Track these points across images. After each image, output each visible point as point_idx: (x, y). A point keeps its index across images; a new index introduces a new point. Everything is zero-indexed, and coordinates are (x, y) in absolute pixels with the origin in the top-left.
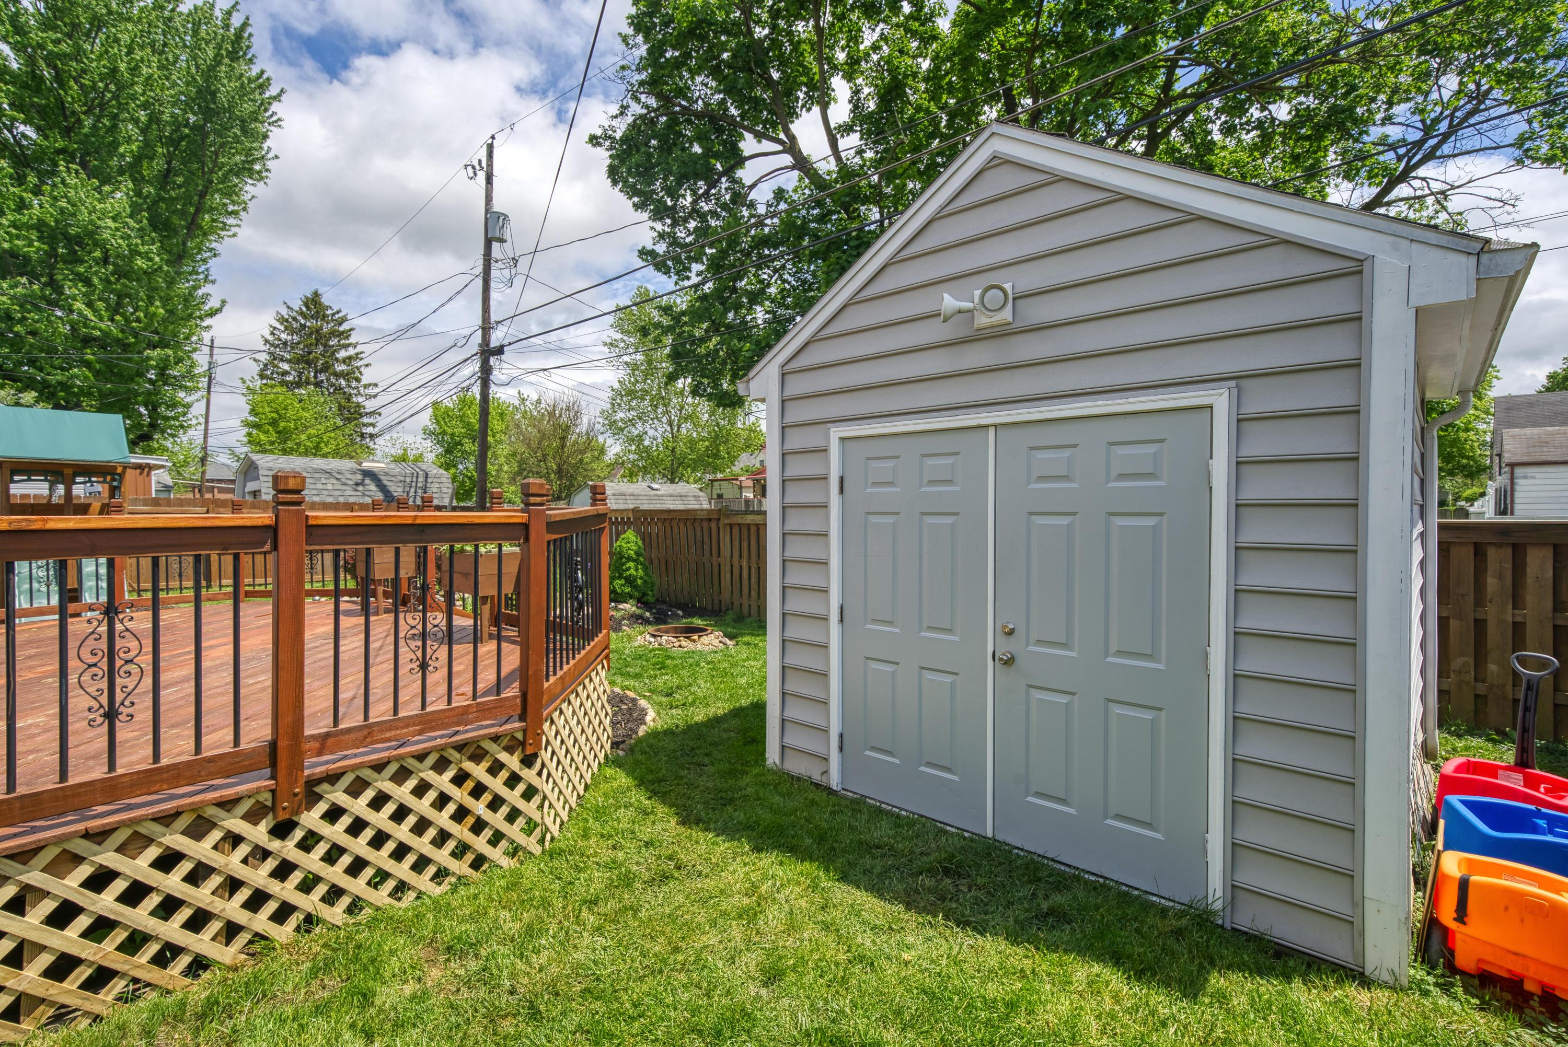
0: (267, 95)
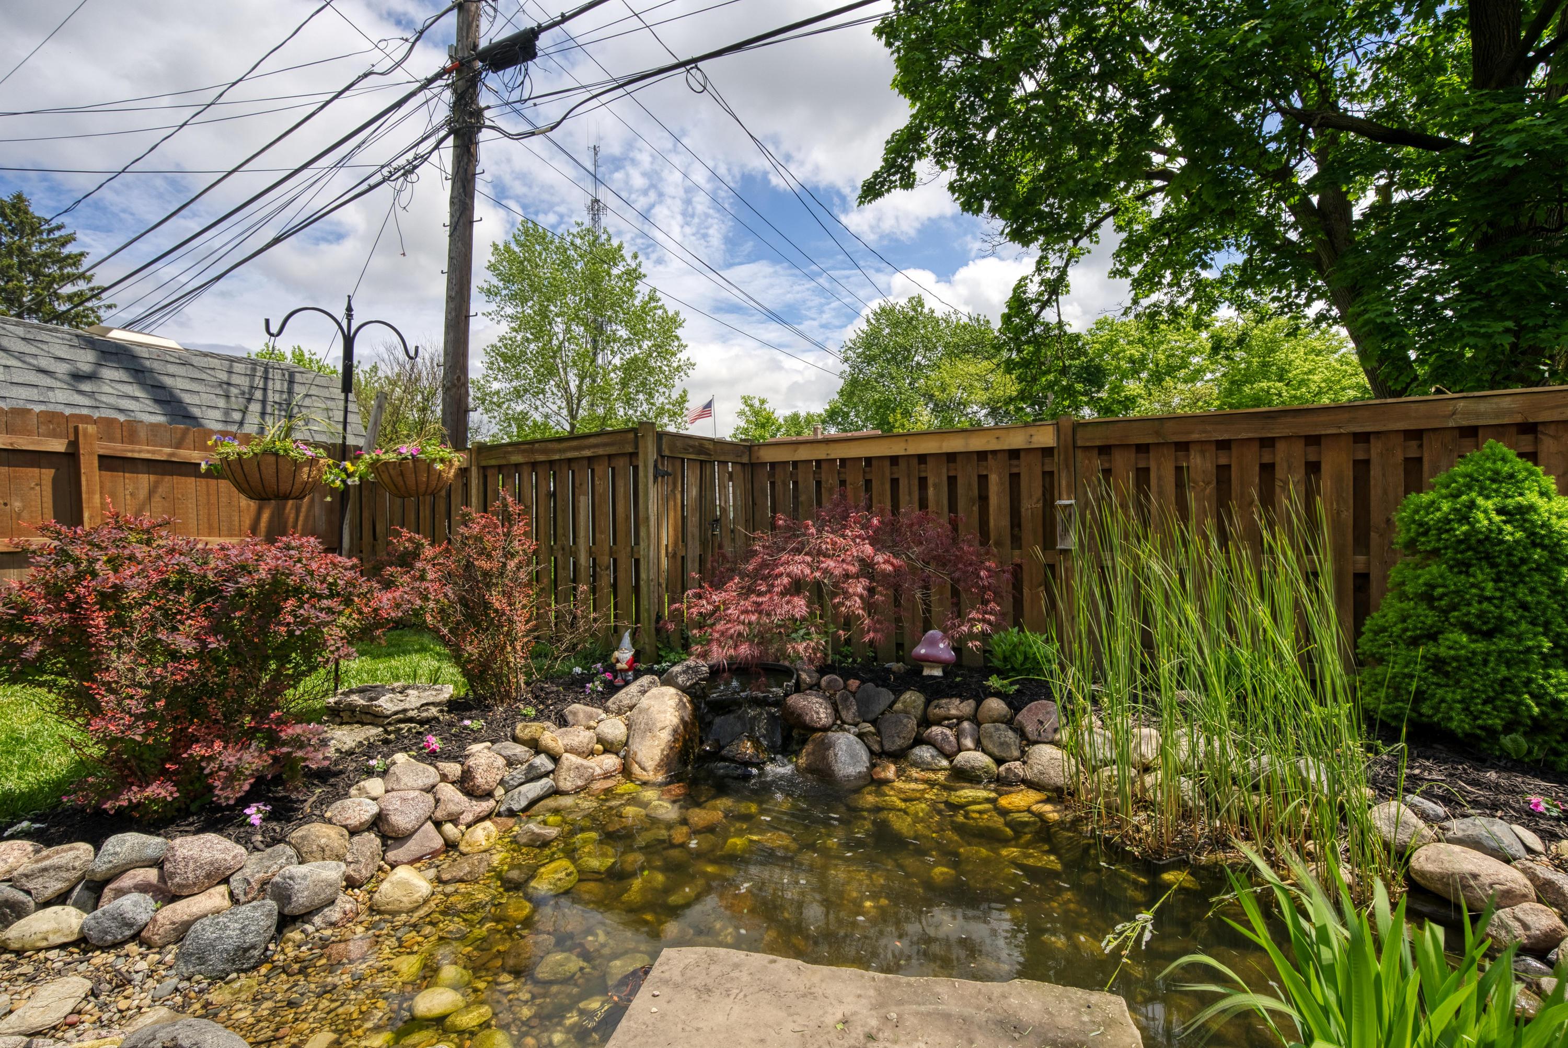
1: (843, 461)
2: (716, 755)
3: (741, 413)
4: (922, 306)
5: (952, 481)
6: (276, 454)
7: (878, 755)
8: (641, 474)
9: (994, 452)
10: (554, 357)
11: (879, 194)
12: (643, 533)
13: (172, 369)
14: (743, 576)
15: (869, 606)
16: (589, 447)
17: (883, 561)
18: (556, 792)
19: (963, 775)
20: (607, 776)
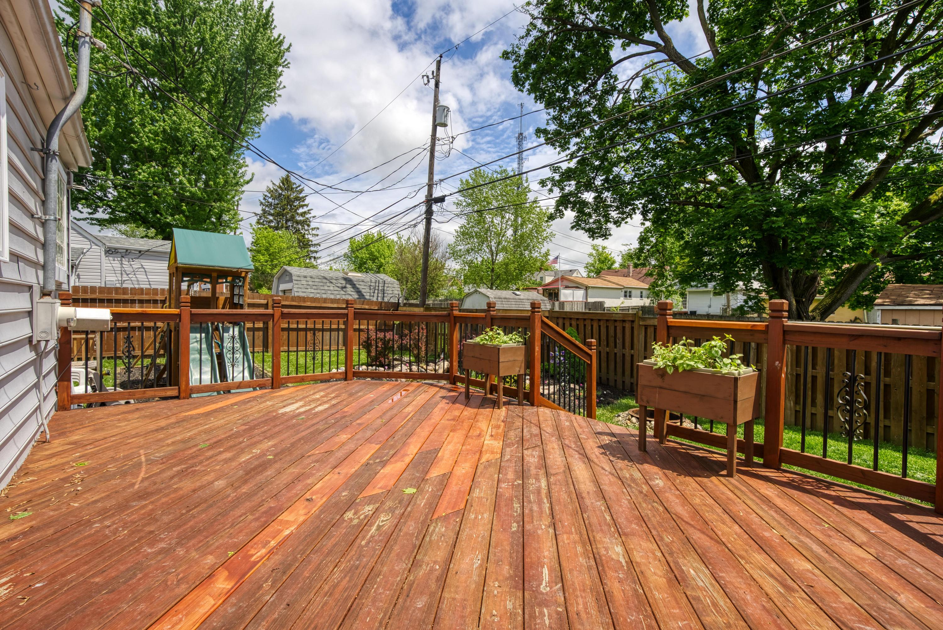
0: (282, 48)
3: (590, 255)
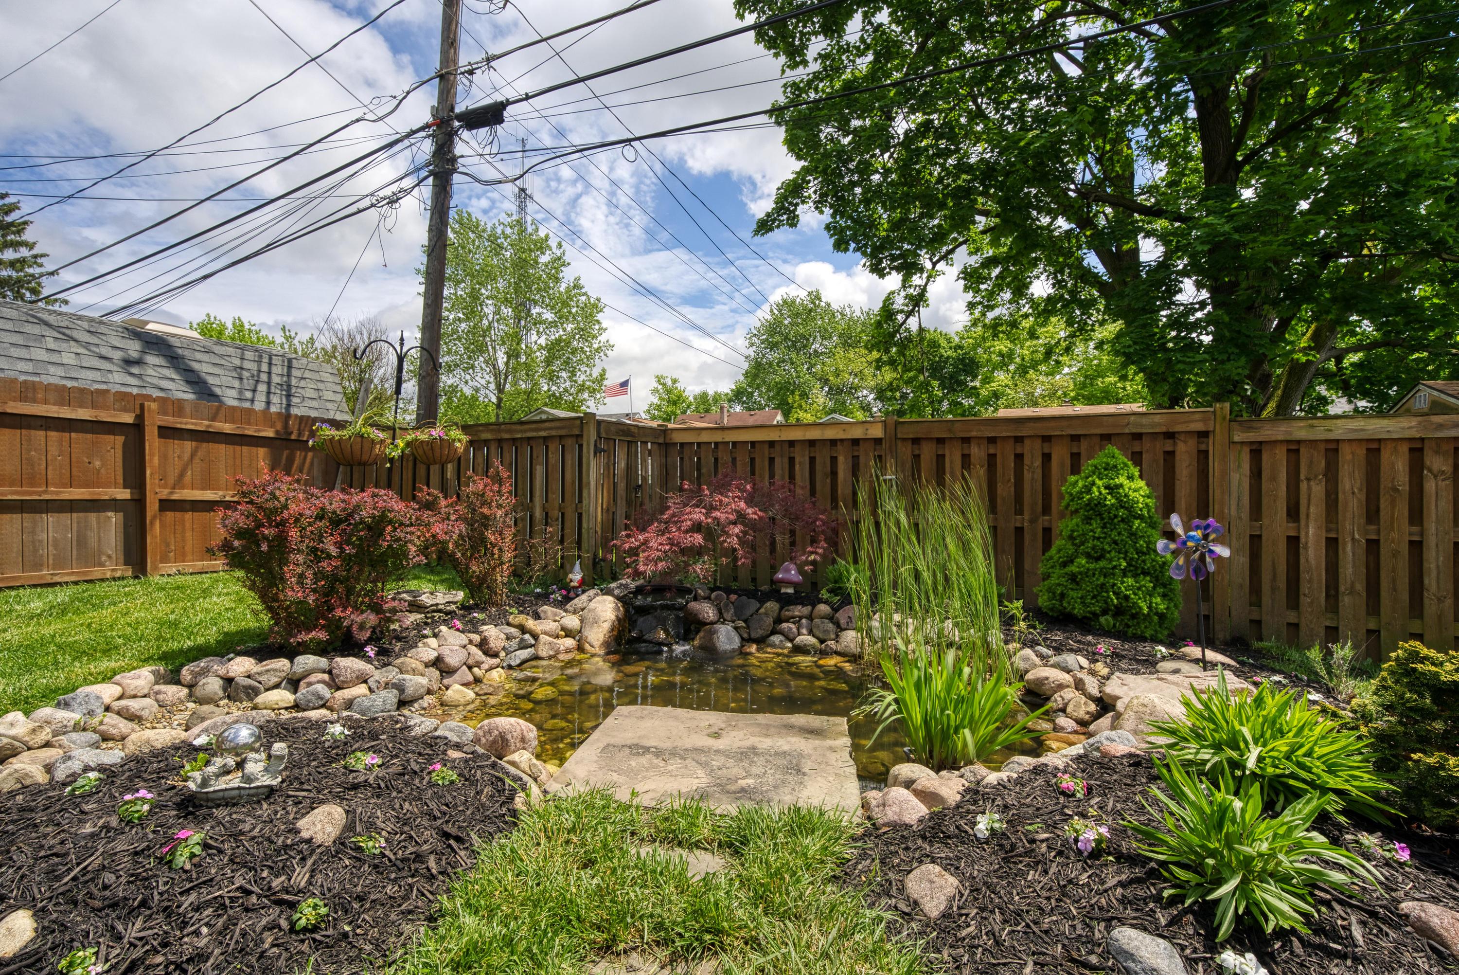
1: (734, 443)
2: (640, 639)
3: (655, 391)
4: (820, 299)
5: (812, 460)
6: (362, 436)
7: (746, 640)
8: (585, 450)
9: (842, 440)
10: (484, 336)
11: (771, 229)
12: (585, 494)
13: (199, 356)
14: (660, 522)
15: (742, 542)
16: (545, 429)
17: (751, 512)
18: (537, 658)
19: (799, 650)
20: (568, 651)
